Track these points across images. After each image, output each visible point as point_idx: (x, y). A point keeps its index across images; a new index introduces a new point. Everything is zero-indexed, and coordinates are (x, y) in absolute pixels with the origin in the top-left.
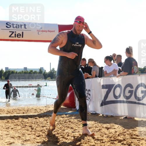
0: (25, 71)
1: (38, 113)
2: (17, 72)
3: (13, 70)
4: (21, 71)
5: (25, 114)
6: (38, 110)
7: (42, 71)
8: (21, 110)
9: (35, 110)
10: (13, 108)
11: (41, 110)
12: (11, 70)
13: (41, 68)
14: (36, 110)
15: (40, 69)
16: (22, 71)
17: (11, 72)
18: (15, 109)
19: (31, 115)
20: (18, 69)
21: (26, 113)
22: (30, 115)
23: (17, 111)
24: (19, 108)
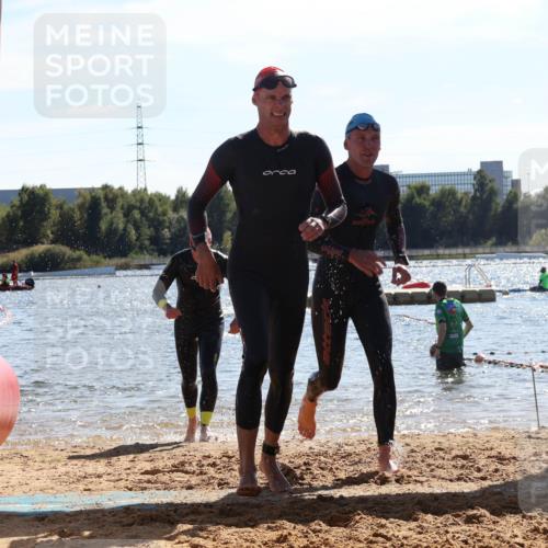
1: (486, 484)
5: (392, 489)
6: (482, 462)
7: (496, 185)
9: (461, 462)
11: (501, 459)
13: (482, 163)
14: (465, 457)
15: (479, 172)
19: (435, 497)
21: (397, 481)
22: (424, 495)
23: (337, 469)
24: (346, 447)
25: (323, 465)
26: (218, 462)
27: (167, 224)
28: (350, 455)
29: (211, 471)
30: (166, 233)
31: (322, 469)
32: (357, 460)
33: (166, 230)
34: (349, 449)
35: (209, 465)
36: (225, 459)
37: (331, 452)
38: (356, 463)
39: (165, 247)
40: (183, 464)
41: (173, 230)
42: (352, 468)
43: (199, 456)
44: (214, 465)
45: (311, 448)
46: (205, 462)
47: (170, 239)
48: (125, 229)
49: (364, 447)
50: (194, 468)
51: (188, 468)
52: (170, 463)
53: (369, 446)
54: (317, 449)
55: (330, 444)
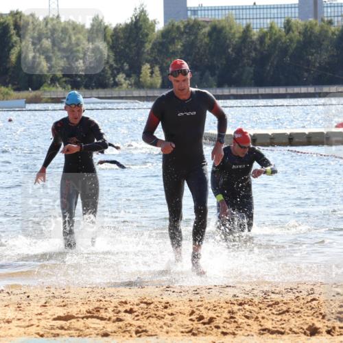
0: (311, 19)
2: (248, 27)
3: (219, 17)
4: (279, 24)
8: (293, 308)
10: (231, 292)
12: (209, 17)
16: (288, 26)
17: (207, 29)
18: (251, 303)
20: (255, 7)
23: (263, 318)
24: (273, 296)
25: (248, 314)
26: (136, 308)
28: (277, 303)
29: (129, 318)
31: (247, 317)
32: (285, 308)
34: (275, 297)
35: (126, 311)
36: (142, 305)
37: (256, 300)
38: (284, 312)
39: (79, 79)
40: (98, 309)
42: (279, 317)
43: (115, 302)
44: (131, 311)
45: (235, 296)
46: (121, 309)
49: (291, 296)
50: (110, 314)
51: (103, 314)
52: (84, 309)
53: (297, 294)
54: (241, 297)
55: (255, 292)
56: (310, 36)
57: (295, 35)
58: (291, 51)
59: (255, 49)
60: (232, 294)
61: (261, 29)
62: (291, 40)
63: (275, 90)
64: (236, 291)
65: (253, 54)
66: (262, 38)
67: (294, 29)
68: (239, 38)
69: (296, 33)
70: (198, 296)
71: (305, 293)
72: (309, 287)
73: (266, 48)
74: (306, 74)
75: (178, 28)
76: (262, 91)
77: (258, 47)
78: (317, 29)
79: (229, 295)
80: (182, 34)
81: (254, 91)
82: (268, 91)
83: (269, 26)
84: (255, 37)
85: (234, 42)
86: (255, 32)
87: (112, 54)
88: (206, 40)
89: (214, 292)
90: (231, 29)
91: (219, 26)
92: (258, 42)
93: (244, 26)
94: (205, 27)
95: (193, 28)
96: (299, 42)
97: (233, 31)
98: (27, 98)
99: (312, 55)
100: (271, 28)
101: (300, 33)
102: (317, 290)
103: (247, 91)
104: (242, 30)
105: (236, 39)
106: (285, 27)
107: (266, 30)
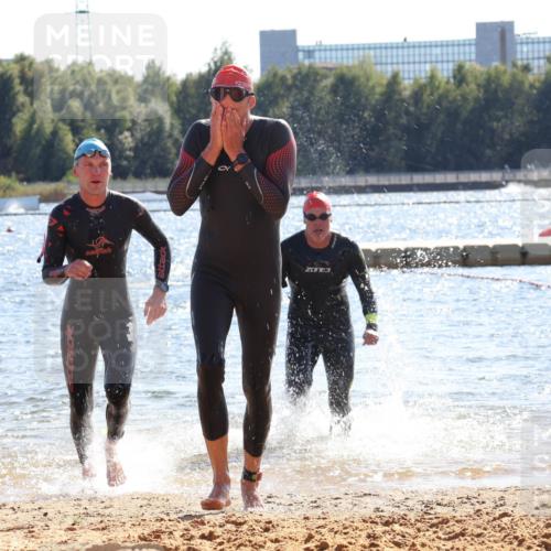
0: (496, 64)
2: (395, 79)
3: (348, 61)
4: (445, 72)
8: (471, 528)
10: (371, 503)
12: (333, 60)
16: (460, 75)
17: (329, 82)
18: (404, 521)
20: (405, 45)
23: (423, 545)
24: (439, 509)
25: (398, 538)
26: (218, 531)
27: (129, 124)
28: (445, 521)
29: (207, 547)
30: (127, 139)
31: (398, 544)
32: (458, 530)
33: (127, 134)
34: (443, 512)
35: (203, 537)
36: (229, 526)
37: (412, 516)
38: (457, 536)
39: (125, 163)
40: (157, 534)
41: (138, 135)
42: (449, 544)
44: (210, 537)
45: (377, 510)
46: (195, 533)
47: (135, 149)
48: (55, 133)
49: (469, 509)
50: (177, 541)
51: (166, 541)
52: (135, 533)
53: (478, 507)
54: (388, 511)
55: (410, 503)
56: (496, 91)
57: (472, 89)
58: (464, 114)
59: (407, 113)
60: (372, 507)
61: (416, 80)
62: (464, 98)
63: (439, 178)
64: (379, 503)
65: (404, 120)
66: (417, 95)
67: (470, 79)
68: (382, 95)
69: (473, 86)
70: (319, 512)
71: (489, 505)
72: (498, 495)
73: (424, 110)
74: (488, 152)
75: (283, 79)
76: (418, 179)
77: (412, 109)
78: (506, 80)
79: (368, 508)
80: (289, 88)
81: (405, 179)
82: (428, 178)
83: (429, 75)
84: (407, 93)
85: (373, 102)
86: (407, 85)
87: (177, 123)
88: (328, 98)
89: (344, 503)
90: (368, 80)
91: (349, 75)
92: (412, 101)
93: (389, 75)
94: (325, 77)
95: (307, 79)
96: (477, 100)
97: (371, 84)
98: (40, 194)
99: (499, 120)
100: (432, 77)
101: (479, 85)
102: (510, 499)
103: (394, 179)
104: (385, 82)
105: (377, 97)
106: (455, 77)
107: (423, 81)
